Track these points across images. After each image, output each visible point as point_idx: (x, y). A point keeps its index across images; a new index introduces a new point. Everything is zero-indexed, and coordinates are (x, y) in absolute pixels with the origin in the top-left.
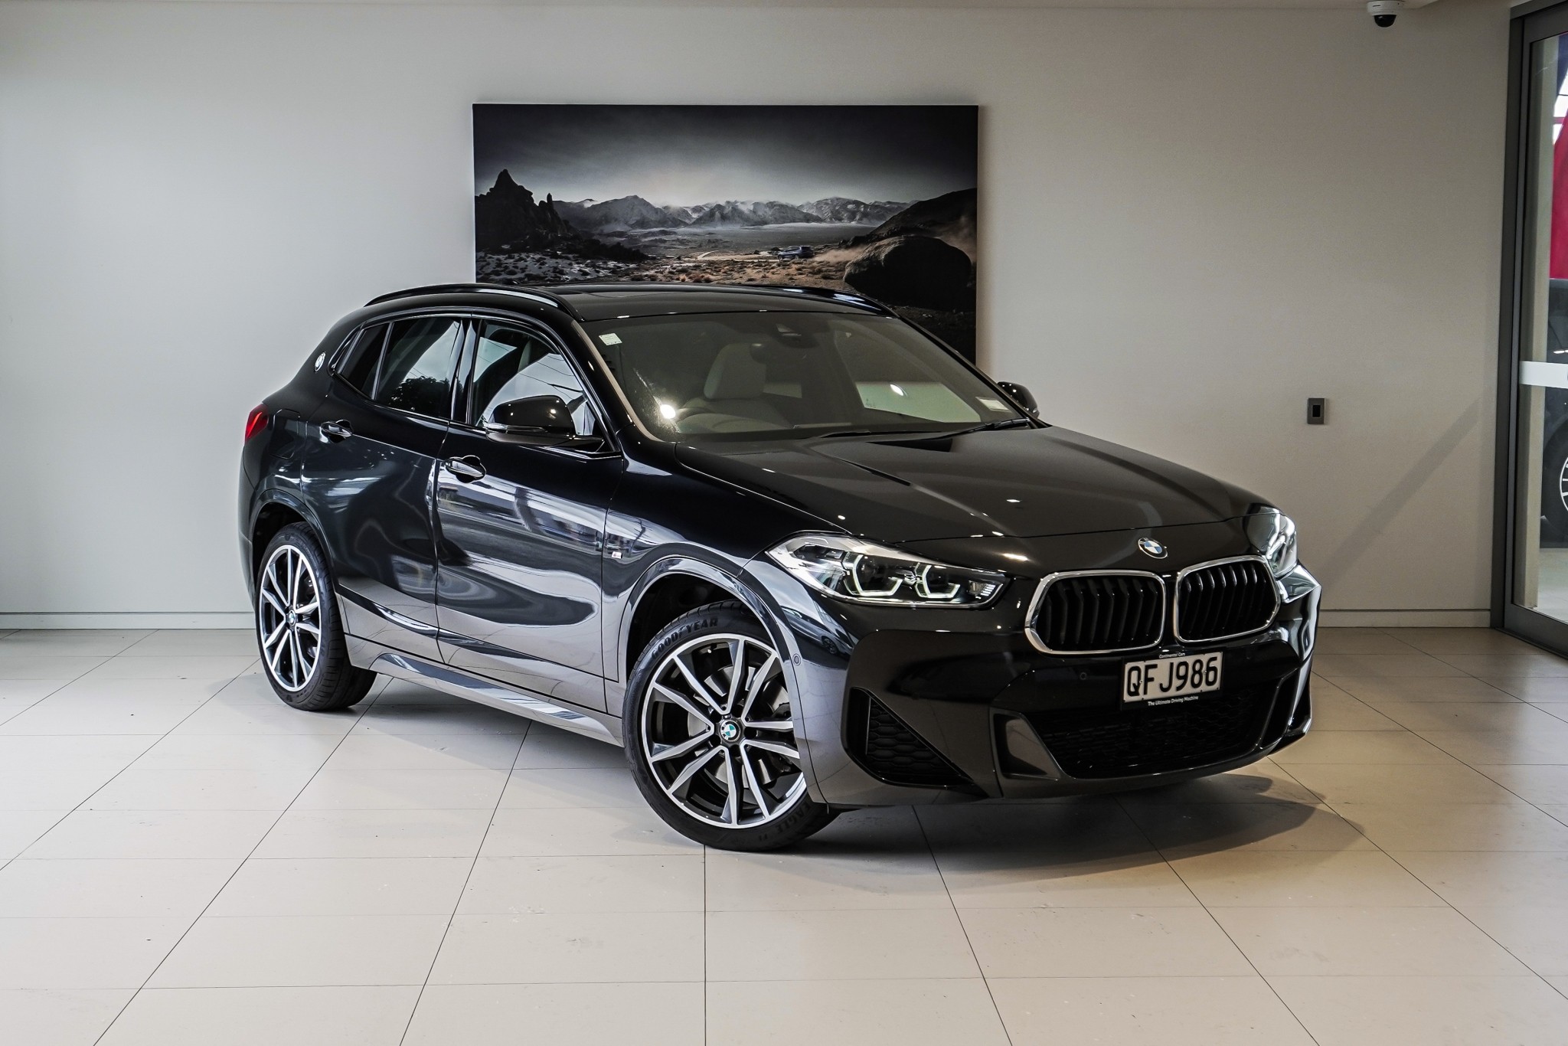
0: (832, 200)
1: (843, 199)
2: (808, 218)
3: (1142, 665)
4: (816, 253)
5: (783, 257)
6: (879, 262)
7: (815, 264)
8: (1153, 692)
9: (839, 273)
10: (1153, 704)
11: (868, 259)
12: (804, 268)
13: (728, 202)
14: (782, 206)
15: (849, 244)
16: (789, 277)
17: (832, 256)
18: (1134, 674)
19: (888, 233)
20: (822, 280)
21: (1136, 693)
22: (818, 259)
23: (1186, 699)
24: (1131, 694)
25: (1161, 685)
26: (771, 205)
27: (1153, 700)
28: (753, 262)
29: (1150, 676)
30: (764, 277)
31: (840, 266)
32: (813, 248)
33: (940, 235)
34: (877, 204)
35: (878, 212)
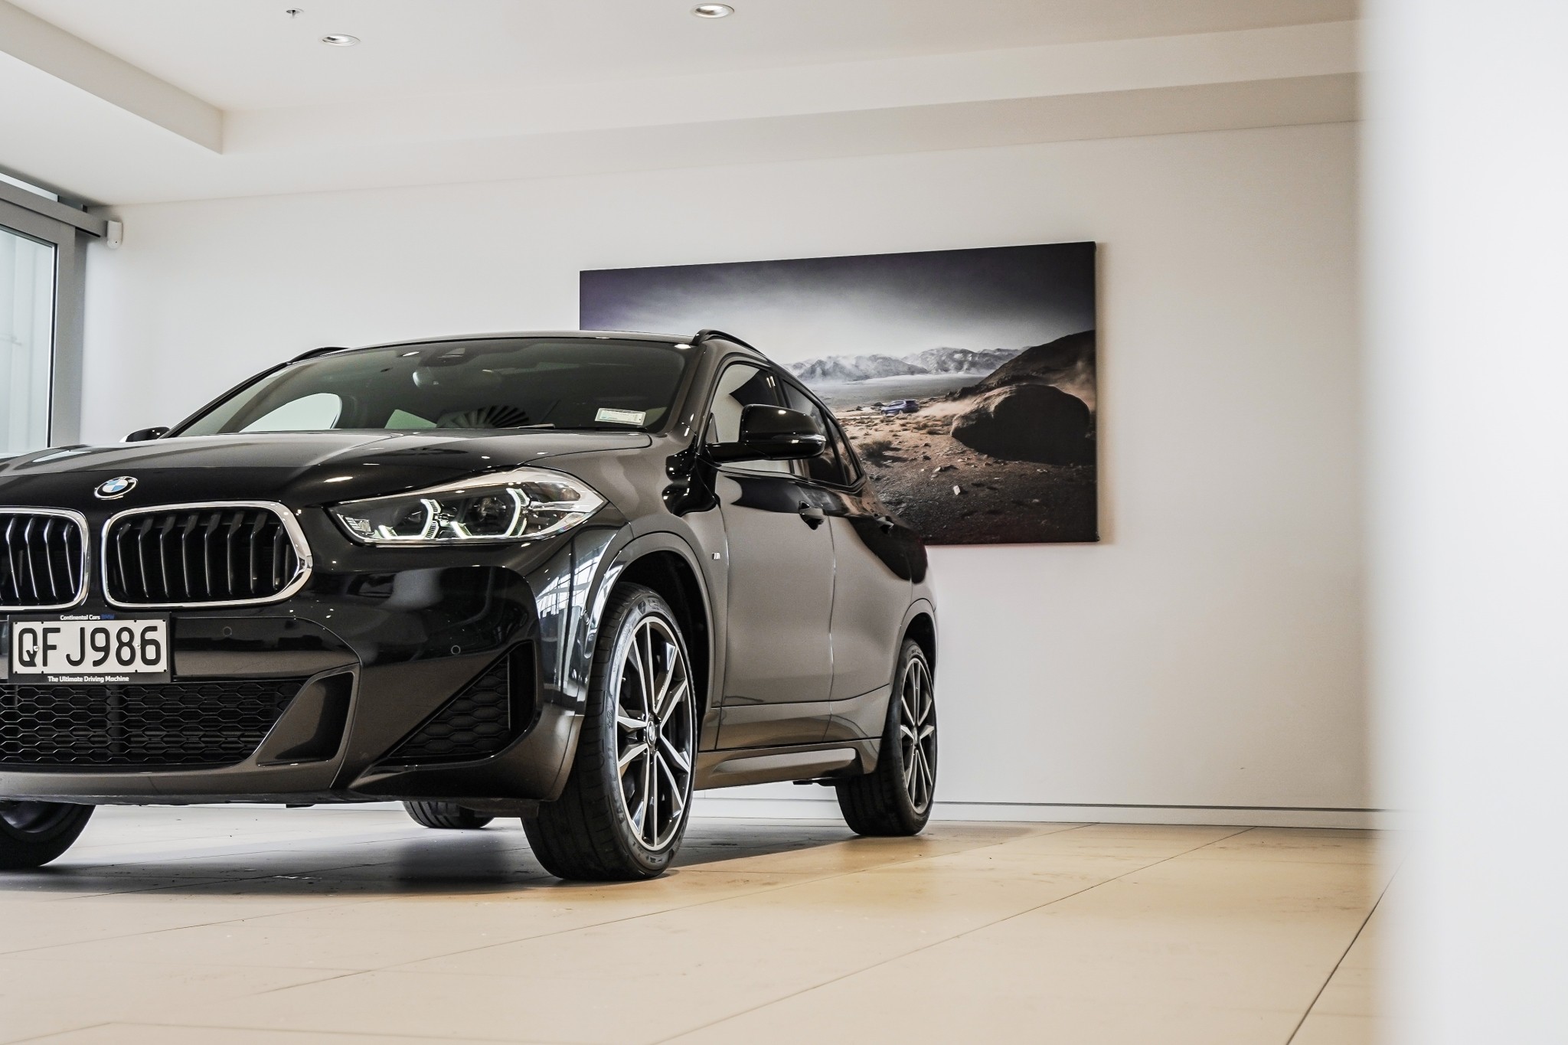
0: (938, 351)
1: (950, 349)
2: (912, 371)
3: (38, 627)
4: (921, 407)
5: (887, 412)
6: (988, 414)
7: (920, 419)
8: (57, 667)
9: (945, 428)
10: (56, 680)
11: (977, 411)
12: (908, 423)
13: (830, 357)
14: (885, 359)
15: (956, 396)
16: (893, 434)
17: (938, 410)
18: (28, 638)
19: (998, 383)
20: (928, 435)
21: (32, 663)
22: (923, 413)
23: (108, 678)
24: (23, 663)
25: (68, 656)
26: (874, 358)
27: (56, 675)
28: (855, 420)
29: (50, 643)
30: (866, 434)
31: (947, 421)
32: (918, 402)
33: (1055, 382)
34: (986, 352)
35: (988, 360)
